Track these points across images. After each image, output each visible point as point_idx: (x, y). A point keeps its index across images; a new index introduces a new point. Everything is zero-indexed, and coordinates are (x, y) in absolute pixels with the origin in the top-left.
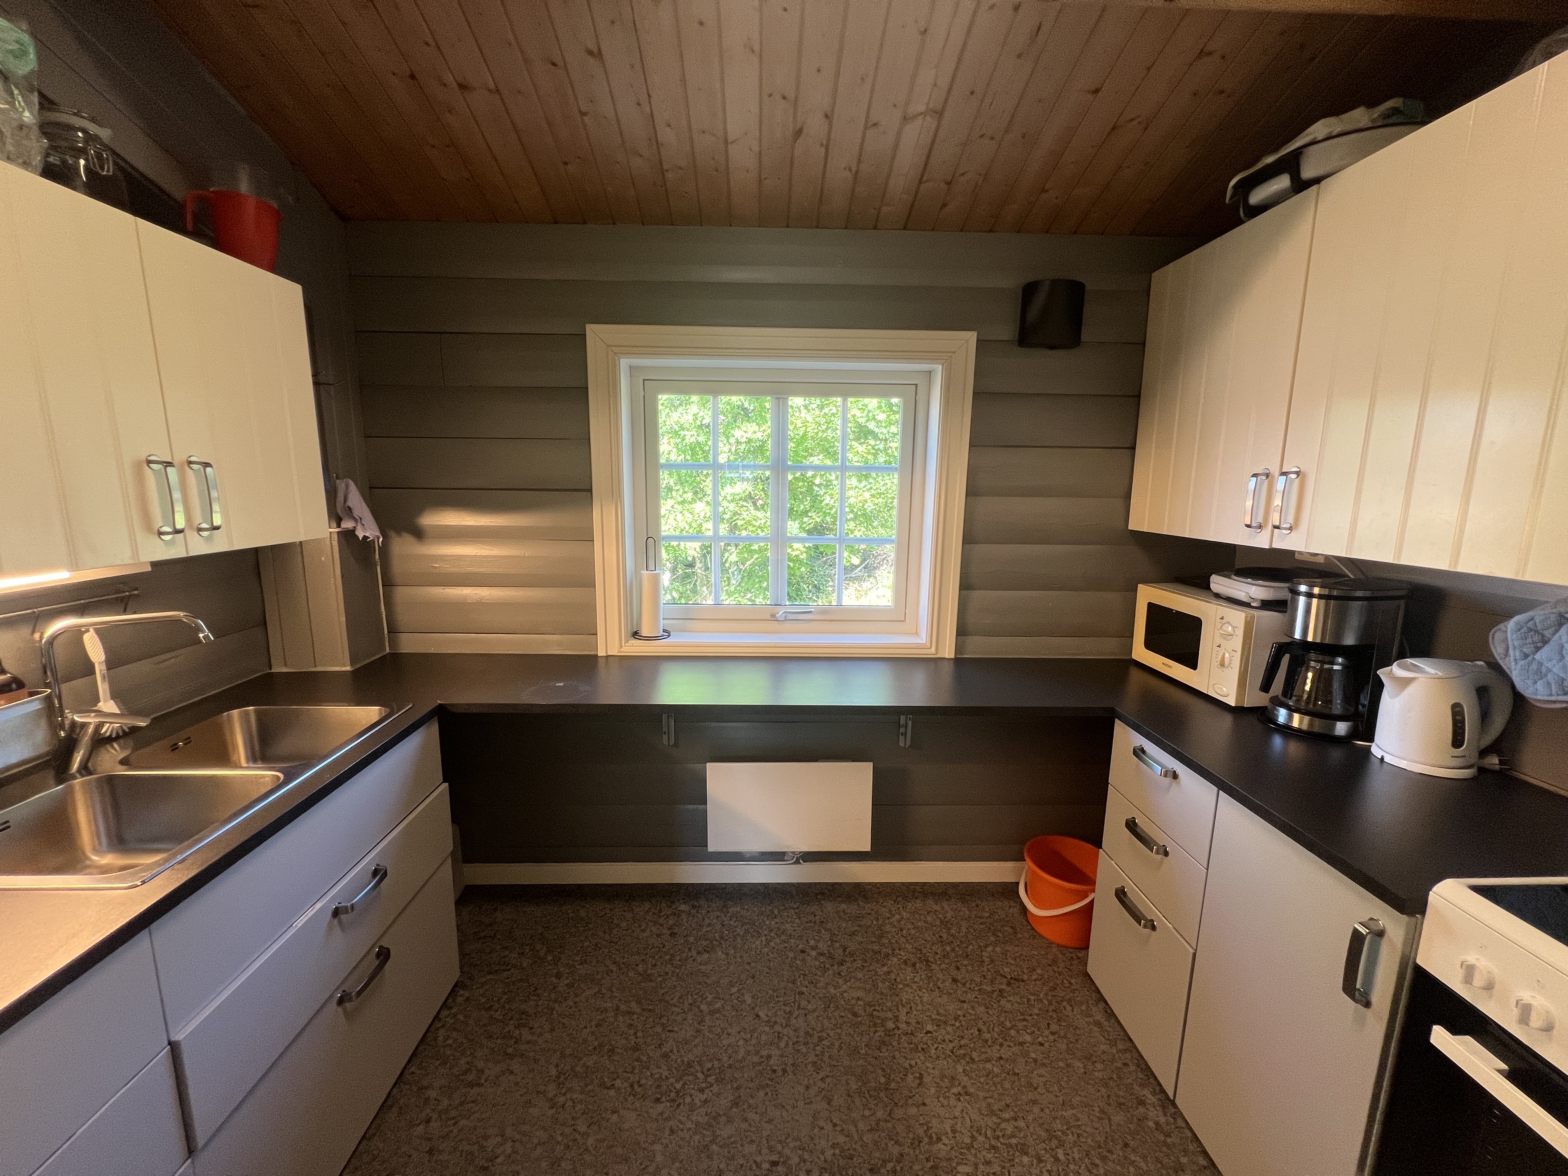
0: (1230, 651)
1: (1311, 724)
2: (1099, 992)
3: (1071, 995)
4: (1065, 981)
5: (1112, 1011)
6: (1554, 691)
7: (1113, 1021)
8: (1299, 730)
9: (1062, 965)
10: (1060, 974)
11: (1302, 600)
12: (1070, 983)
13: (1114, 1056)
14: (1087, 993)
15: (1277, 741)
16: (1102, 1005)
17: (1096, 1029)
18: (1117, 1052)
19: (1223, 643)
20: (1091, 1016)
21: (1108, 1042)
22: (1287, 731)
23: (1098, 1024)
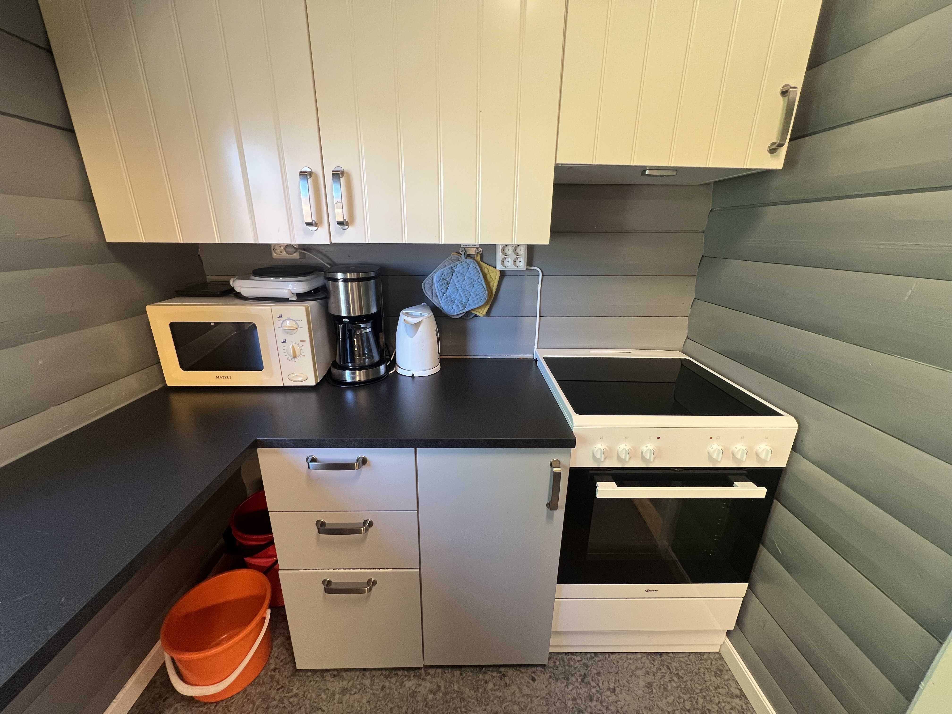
0: (299, 342)
1: (367, 375)
2: (314, 671)
3: (308, 702)
4: (291, 700)
5: (336, 670)
6: (461, 309)
7: (344, 674)
8: (360, 382)
9: (273, 693)
10: (281, 701)
11: (341, 284)
12: (296, 695)
13: (374, 694)
14: (312, 683)
15: (349, 395)
16: (328, 676)
17: (347, 696)
18: (372, 689)
19: (289, 338)
20: (334, 694)
21: (361, 692)
22: (353, 385)
23: (344, 691)
